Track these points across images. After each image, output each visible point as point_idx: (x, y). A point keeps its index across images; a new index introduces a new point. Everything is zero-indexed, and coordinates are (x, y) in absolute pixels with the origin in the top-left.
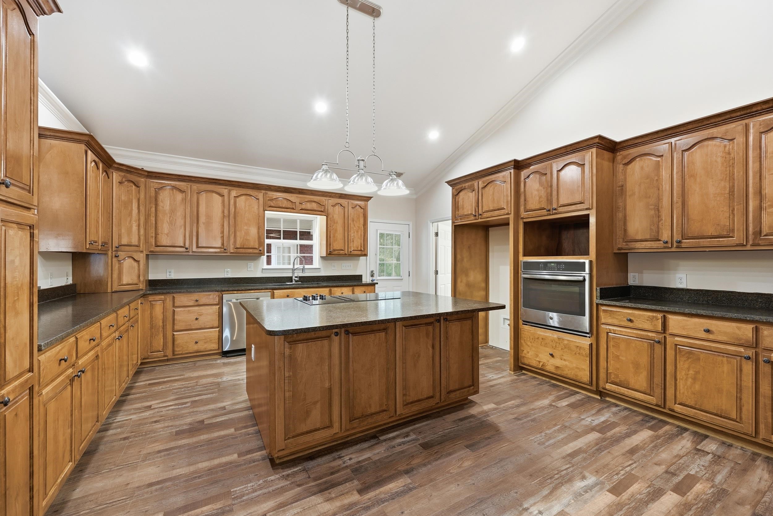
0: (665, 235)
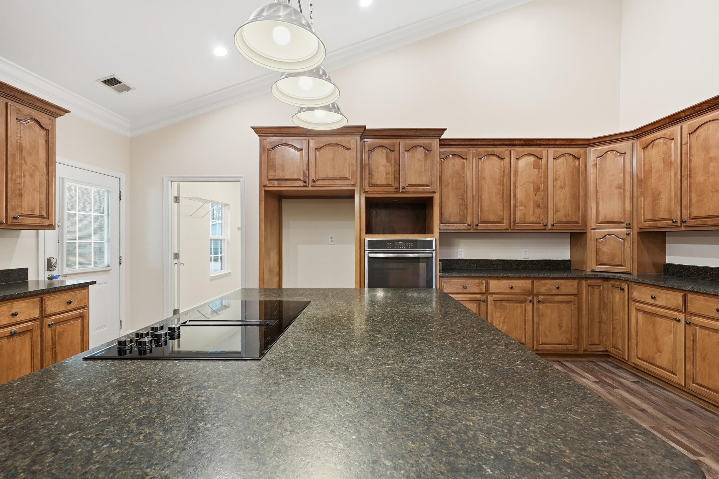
0: (469, 220)
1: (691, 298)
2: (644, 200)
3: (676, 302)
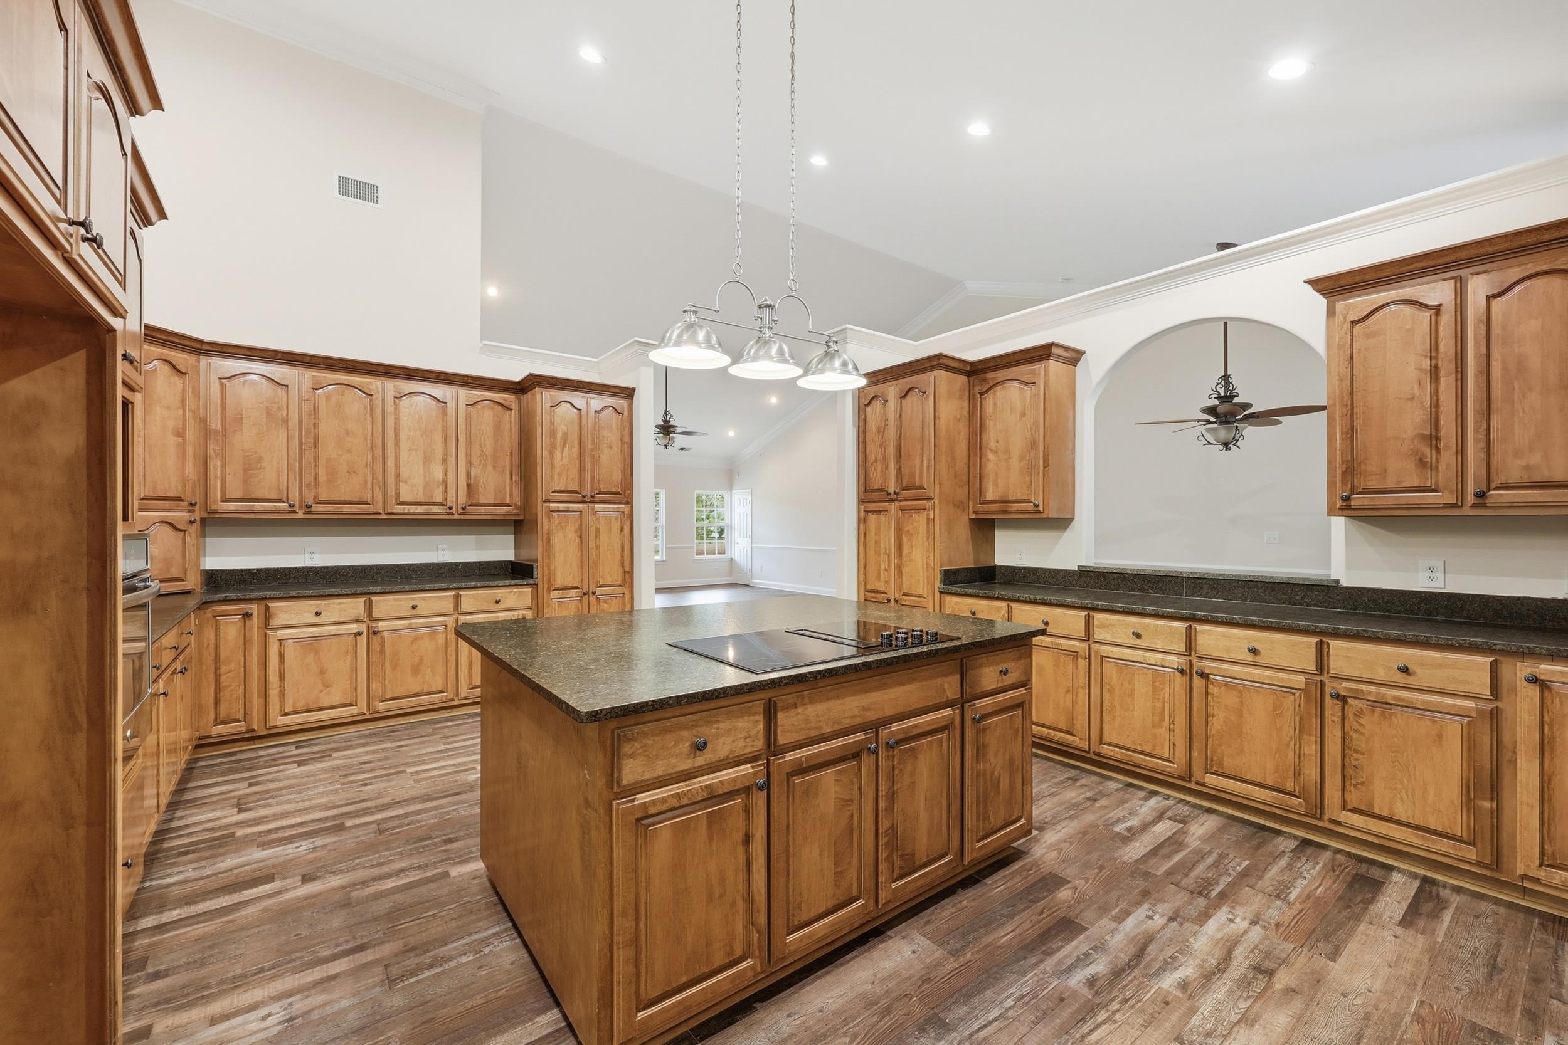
1: (377, 602)
2: (224, 466)
3: (355, 611)
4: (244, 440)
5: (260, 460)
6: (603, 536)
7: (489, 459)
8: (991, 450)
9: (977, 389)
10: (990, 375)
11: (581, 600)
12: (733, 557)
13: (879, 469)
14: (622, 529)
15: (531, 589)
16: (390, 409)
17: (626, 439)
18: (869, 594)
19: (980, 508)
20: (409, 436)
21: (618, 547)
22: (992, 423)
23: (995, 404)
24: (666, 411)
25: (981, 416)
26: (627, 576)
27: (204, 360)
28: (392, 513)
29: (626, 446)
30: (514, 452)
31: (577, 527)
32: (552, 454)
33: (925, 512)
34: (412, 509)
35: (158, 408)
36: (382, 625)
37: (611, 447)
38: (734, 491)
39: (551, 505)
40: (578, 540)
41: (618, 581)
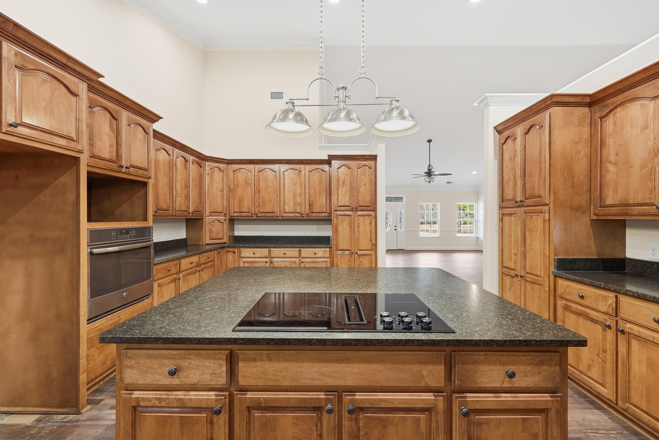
1: (272, 250)
2: (234, 201)
3: (265, 253)
4: (239, 191)
5: (243, 198)
6: (362, 227)
7: (317, 193)
8: (611, 163)
9: (598, 115)
10: (609, 101)
11: (351, 256)
12: (479, 236)
13: (511, 186)
14: (371, 223)
15: (329, 249)
16: (282, 176)
17: (373, 180)
18: (505, 269)
19: (600, 210)
20: (288, 186)
21: (369, 233)
22: (611, 140)
23: (615, 123)
24: (430, 165)
25: (601, 136)
26: (373, 246)
27: (230, 166)
28: (282, 217)
29: (373, 183)
30: (327, 189)
31: (349, 222)
32: (338, 189)
33: (542, 215)
34: (289, 215)
35: (215, 183)
36: (274, 260)
37: (365, 185)
38: (479, 202)
39: (338, 212)
40: (349, 228)
41: (368, 248)
